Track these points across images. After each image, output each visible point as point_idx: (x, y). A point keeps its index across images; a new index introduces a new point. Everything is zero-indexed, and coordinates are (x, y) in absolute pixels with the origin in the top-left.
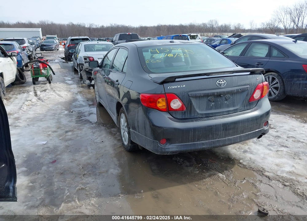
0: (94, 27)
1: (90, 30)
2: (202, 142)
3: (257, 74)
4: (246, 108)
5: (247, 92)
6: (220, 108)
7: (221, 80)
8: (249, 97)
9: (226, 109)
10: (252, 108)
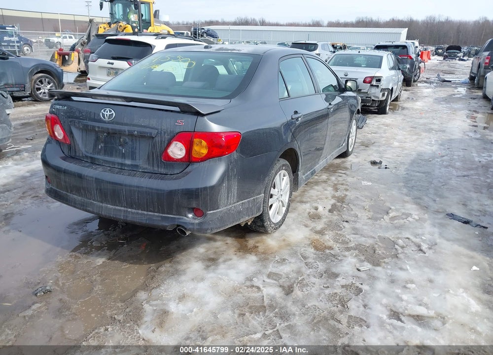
4: (156, 169)
8: (158, 150)
9: (119, 160)
10: (171, 174)
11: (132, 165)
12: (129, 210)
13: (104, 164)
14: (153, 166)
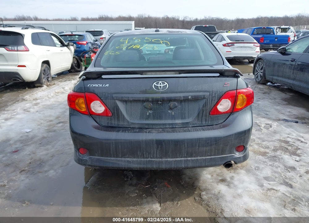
0: (188, 20)
1: (183, 22)
2: (128, 159)
3: (228, 76)
4: (204, 123)
5: (205, 101)
6: (160, 118)
7: (160, 82)
8: (208, 108)
9: (170, 122)
10: (217, 125)
11: (182, 123)
12: (189, 159)
13: (154, 127)
14: (202, 121)
